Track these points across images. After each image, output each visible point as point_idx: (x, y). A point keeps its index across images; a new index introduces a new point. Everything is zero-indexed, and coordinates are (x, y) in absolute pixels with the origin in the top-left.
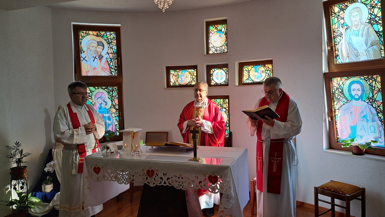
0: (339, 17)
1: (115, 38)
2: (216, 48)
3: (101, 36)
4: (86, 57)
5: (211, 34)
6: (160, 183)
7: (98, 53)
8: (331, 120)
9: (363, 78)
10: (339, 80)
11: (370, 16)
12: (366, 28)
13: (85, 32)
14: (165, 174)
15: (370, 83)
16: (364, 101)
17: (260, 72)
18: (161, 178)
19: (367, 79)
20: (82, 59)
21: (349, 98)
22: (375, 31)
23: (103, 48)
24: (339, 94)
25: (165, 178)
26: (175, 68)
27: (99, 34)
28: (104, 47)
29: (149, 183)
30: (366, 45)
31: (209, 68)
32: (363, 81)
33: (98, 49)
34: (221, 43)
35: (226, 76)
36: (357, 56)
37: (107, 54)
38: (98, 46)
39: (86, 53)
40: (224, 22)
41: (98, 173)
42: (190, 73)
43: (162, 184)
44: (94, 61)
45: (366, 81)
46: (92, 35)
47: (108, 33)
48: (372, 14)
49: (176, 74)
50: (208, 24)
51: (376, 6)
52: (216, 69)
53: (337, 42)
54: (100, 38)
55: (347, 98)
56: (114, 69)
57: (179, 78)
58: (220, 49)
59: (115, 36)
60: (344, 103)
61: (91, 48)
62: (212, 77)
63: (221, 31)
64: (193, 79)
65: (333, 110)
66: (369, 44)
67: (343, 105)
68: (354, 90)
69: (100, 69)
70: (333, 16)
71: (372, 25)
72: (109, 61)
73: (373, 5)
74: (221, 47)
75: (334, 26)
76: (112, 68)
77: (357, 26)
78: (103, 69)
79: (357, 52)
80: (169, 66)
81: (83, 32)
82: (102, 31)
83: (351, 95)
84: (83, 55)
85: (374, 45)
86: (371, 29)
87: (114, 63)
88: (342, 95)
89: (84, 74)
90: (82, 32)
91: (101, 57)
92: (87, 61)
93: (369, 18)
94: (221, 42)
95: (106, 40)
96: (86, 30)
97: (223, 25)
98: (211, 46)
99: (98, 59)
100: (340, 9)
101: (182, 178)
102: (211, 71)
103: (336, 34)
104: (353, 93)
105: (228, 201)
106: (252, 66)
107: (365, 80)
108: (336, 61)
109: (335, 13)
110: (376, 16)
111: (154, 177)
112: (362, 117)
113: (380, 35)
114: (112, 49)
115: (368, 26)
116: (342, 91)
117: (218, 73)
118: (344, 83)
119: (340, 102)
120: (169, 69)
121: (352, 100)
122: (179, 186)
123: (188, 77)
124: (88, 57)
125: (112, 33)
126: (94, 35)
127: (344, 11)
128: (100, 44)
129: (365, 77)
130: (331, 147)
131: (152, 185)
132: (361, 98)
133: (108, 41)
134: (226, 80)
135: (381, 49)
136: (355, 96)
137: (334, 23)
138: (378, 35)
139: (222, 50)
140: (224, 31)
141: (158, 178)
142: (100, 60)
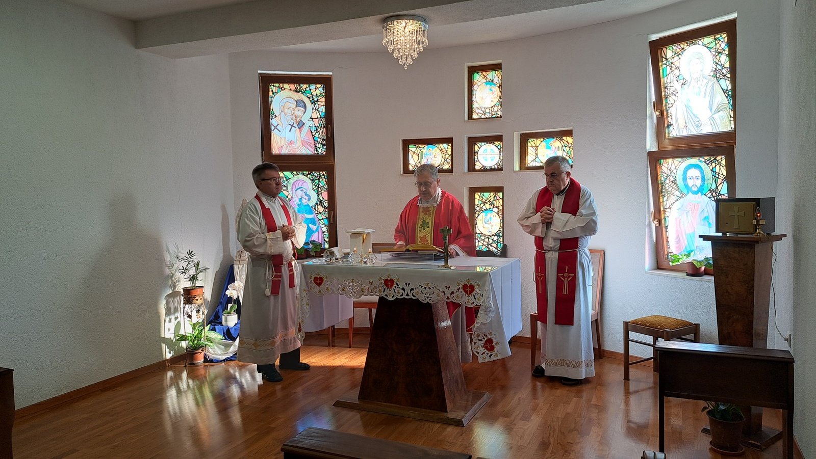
0: (673, 65)
1: (323, 94)
2: (483, 110)
3: (301, 91)
4: (278, 125)
5: (475, 87)
6: (401, 296)
7: (296, 119)
8: (658, 225)
9: (704, 160)
10: (670, 164)
11: (715, 67)
12: (710, 83)
13: (277, 85)
14: (408, 283)
15: (713, 168)
16: (705, 195)
17: (554, 149)
18: (403, 289)
19: (709, 162)
20: (272, 128)
21: (685, 191)
22: (722, 89)
23: (304, 110)
24: (670, 184)
25: (408, 289)
26: (418, 142)
27: (299, 88)
28: (305, 108)
29: (387, 296)
30: (711, 110)
31: (472, 142)
32: (703, 165)
33: (296, 112)
34: (492, 101)
35: (500, 155)
36: (698, 127)
37: (311, 119)
38: (297, 106)
39: (279, 118)
40: (497, 67)
41: (320, 285)
42: (441, 150)
43: (405, 296)
44: (290, 131)
45: (708, 164)
46: (288, 89)
47: (313, 87)
48: (718, 64)
49: (419, 151)
50: (472, 71)
51: (723, 52)
52: (483, 144)
53: (670, 103)
54: (300, 94)
55: (681, 191)
56: (321, 144)
57: (424, 157)
58: (490, 111)
59: (323, 92)
60: (677, 198)
61: (286, 110)
62: (476, 157)
63: (492, 81)
64: (446, 159)
65: (662, 209)
66: (715, 107)
67: (676, 201)
68: (690, 179)
69: (299, 143)
70: (665, 64)
71: (718, 79)
72: (313, 132)
73: (719, 51)
74: (492, 107)
75: (666, 78)
76: (317, 141)
77: (698, 80)
78: (304, 143)
79: (698, 120)
80: (408, 139)
81: (275, 86)
82: (304, 83)
83: (686, 186)
84: (274, 122)
85: (722, 110)
86: (717, 87)
87: (321, 134)
88: (675, 186)
89: (275, 151)
90: (273, 86)
91: (301, 124)
92: (280, 131)
93: (714, 70)
94: (493, 99)
95: (309, 98)
96: (279, 83)
97: (496, 72)
98: (475, 105)
99: (297, 127)
100: (673, 54)
101: (429, 288)
102: (476, 146)
103: (668, 92)
104: (690, 183)
105: (487, 314)
106: (542, 139)
107: (706, 163)
108: (669, 133)
109: (667, 59)
110: (724, 66)
111: (393, 287)
112: (703, 219)
113: (729, 95)
114: (319, 111)
115: (713, 82)
116: (675, 180)
117: (486, 149)
118: (677, 168)
119: (672, 196)
120: (406, 143)
121: (688, 193)
122: (425, 299)
123: (438, 157)
124: (281, 124)
125: (319, 86)
126: (291, 90)
127: (680, 56)
128: (300, 104)
129: (706, 158)
130: (659, 267)
131: (390, 299)
132: (700, 190)
133: (313, 99)
134: (499, 162)
135: (731, 117)
136: (693, 187)
137: (665, 75)
138: (727, 95)
139: (494, 113)
140: (498, 82)
141: (399, 289)
142: (299, 129)
